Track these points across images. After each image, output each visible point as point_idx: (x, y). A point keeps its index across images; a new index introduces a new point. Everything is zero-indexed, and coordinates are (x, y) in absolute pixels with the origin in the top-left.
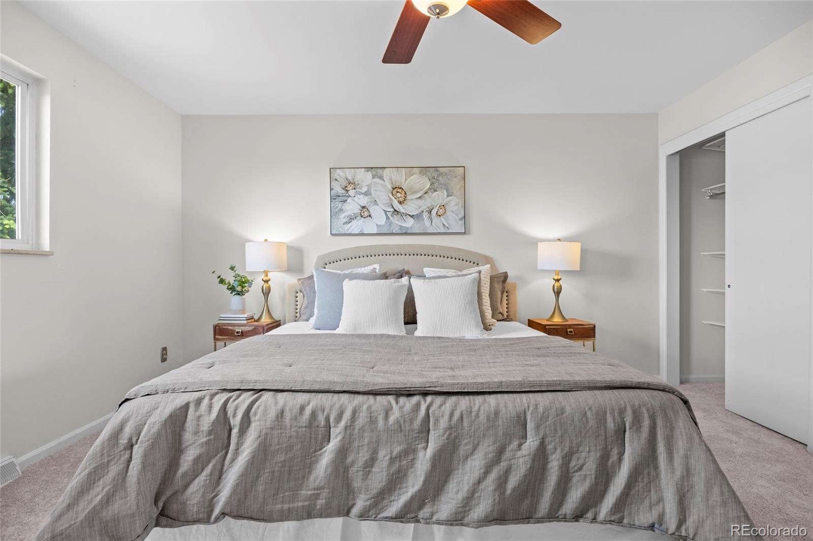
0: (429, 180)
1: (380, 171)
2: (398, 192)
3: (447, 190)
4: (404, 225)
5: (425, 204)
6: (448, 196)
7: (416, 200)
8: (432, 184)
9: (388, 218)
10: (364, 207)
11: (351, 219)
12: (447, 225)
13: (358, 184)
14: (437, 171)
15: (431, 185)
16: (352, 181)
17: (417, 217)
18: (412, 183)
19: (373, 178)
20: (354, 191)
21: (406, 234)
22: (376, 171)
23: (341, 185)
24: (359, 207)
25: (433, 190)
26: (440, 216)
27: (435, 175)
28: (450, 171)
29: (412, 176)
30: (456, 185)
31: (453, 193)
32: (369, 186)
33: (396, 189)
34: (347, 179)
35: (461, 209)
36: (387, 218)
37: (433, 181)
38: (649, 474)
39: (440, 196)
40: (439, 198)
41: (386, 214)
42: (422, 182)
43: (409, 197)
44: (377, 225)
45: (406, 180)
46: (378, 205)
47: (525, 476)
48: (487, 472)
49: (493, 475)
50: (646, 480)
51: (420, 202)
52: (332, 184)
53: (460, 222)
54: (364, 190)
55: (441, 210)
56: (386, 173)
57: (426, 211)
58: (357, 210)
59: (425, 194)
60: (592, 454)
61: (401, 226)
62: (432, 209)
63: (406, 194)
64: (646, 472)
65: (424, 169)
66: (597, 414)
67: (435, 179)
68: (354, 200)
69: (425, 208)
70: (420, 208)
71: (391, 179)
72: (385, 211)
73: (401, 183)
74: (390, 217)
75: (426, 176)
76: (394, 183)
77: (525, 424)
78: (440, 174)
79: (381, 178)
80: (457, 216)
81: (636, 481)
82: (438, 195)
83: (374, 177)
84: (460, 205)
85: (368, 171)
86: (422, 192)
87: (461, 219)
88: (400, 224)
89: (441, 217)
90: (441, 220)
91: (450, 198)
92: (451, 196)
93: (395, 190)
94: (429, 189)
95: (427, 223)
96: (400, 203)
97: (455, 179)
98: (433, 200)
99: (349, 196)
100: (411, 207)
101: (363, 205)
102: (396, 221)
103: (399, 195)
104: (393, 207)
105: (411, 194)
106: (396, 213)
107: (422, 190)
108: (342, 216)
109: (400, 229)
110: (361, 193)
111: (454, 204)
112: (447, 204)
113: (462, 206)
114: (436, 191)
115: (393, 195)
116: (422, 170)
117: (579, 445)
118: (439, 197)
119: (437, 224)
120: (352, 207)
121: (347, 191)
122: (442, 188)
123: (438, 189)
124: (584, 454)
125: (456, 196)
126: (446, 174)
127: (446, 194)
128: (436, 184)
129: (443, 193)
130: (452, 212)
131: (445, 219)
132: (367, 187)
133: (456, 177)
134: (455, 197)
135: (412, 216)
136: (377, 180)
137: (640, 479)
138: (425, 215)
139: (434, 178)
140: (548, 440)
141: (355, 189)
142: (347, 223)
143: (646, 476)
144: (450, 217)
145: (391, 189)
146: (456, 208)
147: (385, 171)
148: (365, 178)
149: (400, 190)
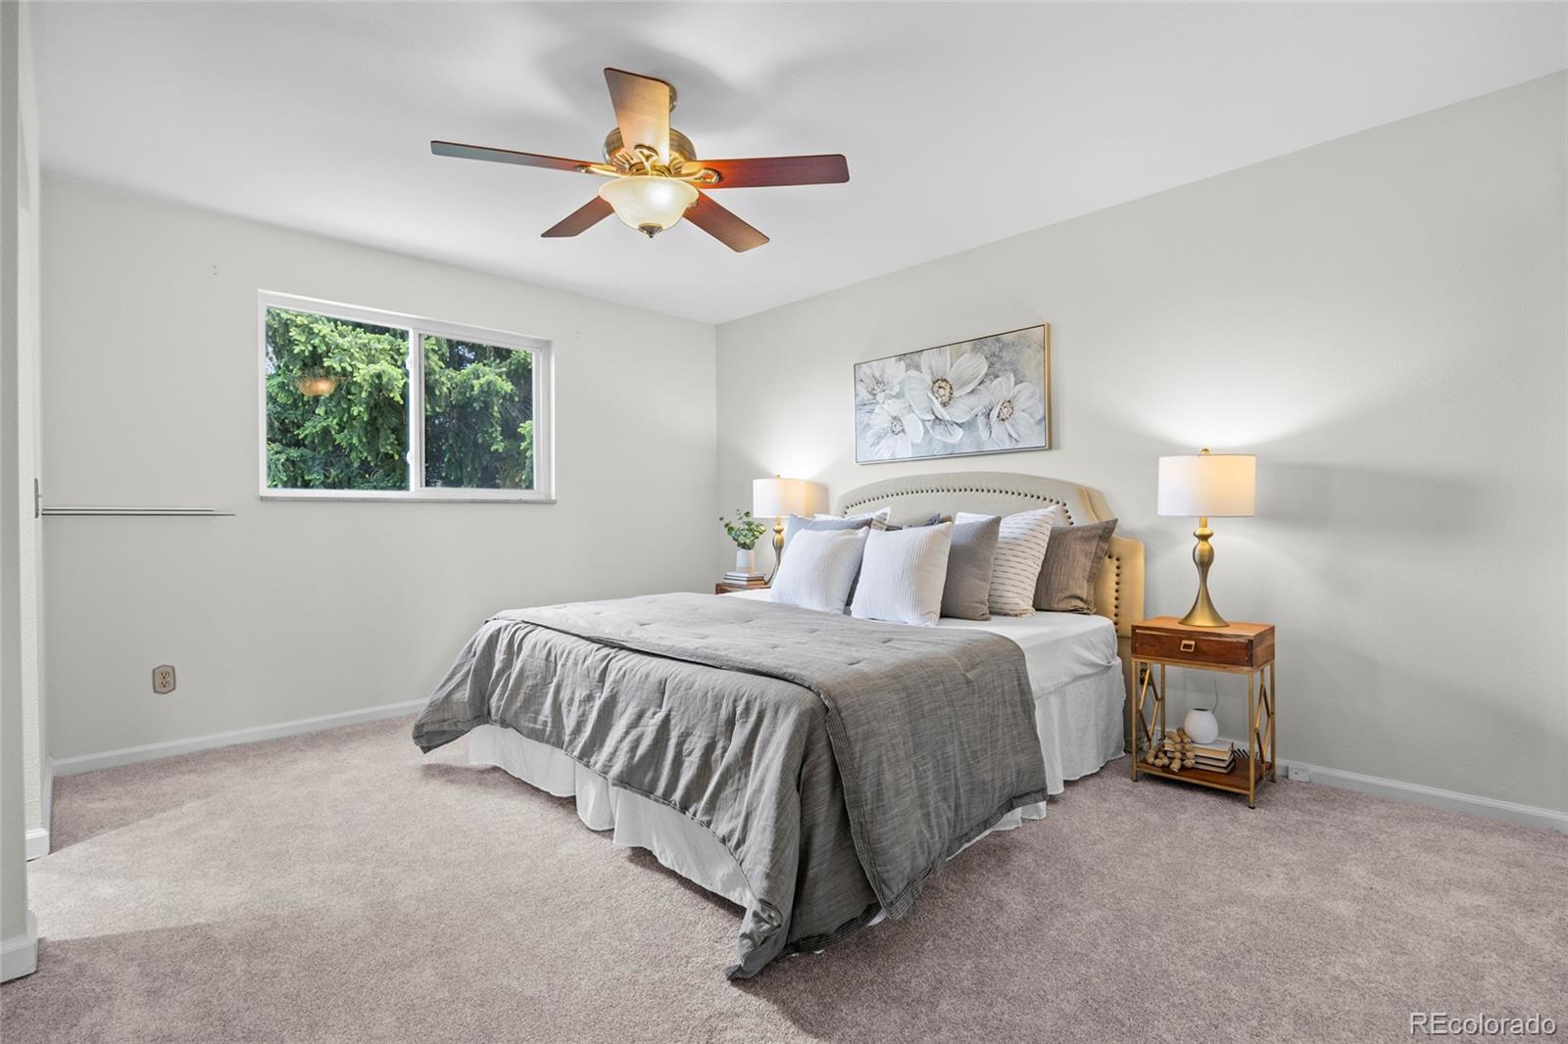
0: (987, 358)
1: (916, 357)
2: (940, 388)
3: (1015, 372)
4: (950, 441)
5: (979, 403)
6: (1016, 384)
7: (966, 397)
8: (991, 365)
9: (926, 431)
10: (895, 418)
11: (879, 438)
12: (1015, 436)
13: (888, 383)
14: (998, 341)
15: (989, 367)
16: (880, 379)
17: (968, 426)
18: (960, 369)
19: (907, 370)
20: (883, 394)
21: (952, 456)
22: (910, 358)
23: (867, 388)
24: (890, 419)
25: (992, 377)
26: (1003, 420)
27: (996, 348)
28: (1020, 336)
29: (960, 356)
30: (1030, 361)
31: (1024, 376)
32: (902, 384)
33: (939, 381)
34: (874, 376)
35: (1039, 405)
36: (925, 433)
37: (993, 360)
38: (740, 779)
39: (1003, 384)
40: (1002, 388)
41: (924, 426)
42: (975, 365)
43: (956, 394)
44: (912, 444)
45: (952, 365)
46: (913, 412)
47: (650, 746)
48: (627, 733)
49: (630, 738)
50: (735, 787)
51: (973, 400)
52: (858, 387)
53: (1038, 427)
54: (896, 390)
55: (1005, 410)
56: (925, 359)
57: (983, 414)
58: (886, 424)
59: (979, 384)
60: (701, 740)
61: (945, 443)
62: (991, 410)
63: (951, 388)
64: (737, 776)
65: (978, 342)
66: (717, 696)
67: (995, 356)
68: (882, 408)
69: (980, 409)
70: (972, 410)
71: (931, 368)
72: (923, 421)
73: (945, 371)
74: (931, 431)
75: (982, 353)
76: (935, 374)
77: (664, 693)
78: (1005, 346)
79: (918, 368)
80: (1033, 418)
81: (726, 784)
82: (1001, 383)
83: (908, 368)
84: (1038, 396)
85: (900, 360)
86: (976, 382)
87: (1039, 422)
88: (944, 440)
89: (1006, 422)
90: (1006, 428)
91: (1019, 386)
92: (1021, 382)
93: (937, 384)
94: (986, 375)
95: (984, 434)
96: (944, 405)
97: (1029, 351)
98: (992, 394)
99: (878, 403)
100: (959, 411)
101: (894, 414)
102: (938, 434)
103: (942, 391)
104: (934, 413)
105: (960, 388)
106: (938, 421)
107: (976, 378)
108: (870, 433)
109: (944, 447)
110: (892, 397)
111: (1028, 398)
112: (1015, 397)
113: (1040, 398)
114: (997, 377)
115: (933, 392)
116: (976, 344)
117: (694, 727)
118: (1003, 386)
119: (998, 438)
120: (880, 419)
121: (875, 395)
122: (1006, 370)
123: (1000, 373)
124: (696, 738)
125: (1030, 382)
126: (1013, 344)
127: (1013, 379)
128: (997, 366)
129: (1008, 378)
130: (1023, 411)
131: (1012, 425)
132: (898, 386)
133: (1029, 347)
134: (1029, 384)
135: (960, 425)
136: (913, 373)
137: (729, 783)
138: (981, 421)
139: (993, 355)
140: (673, 713)
141: (884, 391)
142: (874, 444)
143: (736, 781)
144: (1019, 421)
145: (931, 384)
146: (1029, 404)
147: (922, 357)
148: (896, 371)
149: (943, 384)
